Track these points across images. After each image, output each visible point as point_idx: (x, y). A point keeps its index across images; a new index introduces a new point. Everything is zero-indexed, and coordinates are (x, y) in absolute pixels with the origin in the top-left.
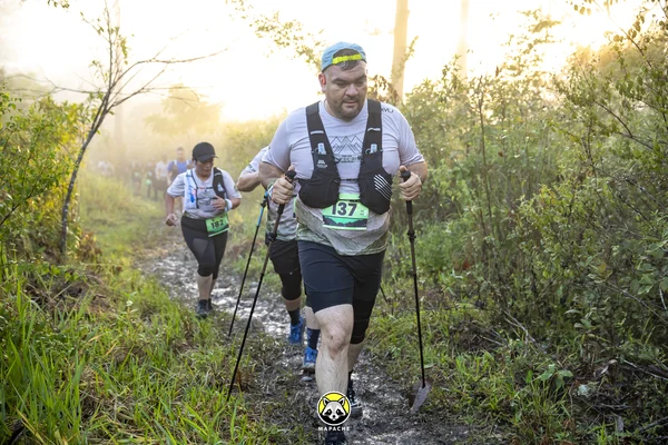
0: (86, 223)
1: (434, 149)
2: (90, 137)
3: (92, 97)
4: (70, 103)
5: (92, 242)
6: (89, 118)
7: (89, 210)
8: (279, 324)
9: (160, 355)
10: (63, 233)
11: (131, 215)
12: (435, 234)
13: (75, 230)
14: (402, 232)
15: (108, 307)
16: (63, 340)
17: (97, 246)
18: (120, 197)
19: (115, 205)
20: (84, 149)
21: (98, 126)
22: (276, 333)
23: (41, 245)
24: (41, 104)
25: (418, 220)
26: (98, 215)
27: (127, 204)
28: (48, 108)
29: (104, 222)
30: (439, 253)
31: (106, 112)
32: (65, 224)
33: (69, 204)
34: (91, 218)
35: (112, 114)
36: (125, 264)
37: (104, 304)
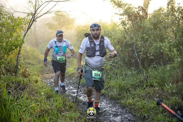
0: (24, 64)
2: (28, 30)
3: (29, 15)
4: (20, 18)
5: (26, 70)
7: (24, 59)
9: (55, 113)
11: (40, 61)
12: (162, 70)
16: (21, 106)
17: (28, 73)
18: (36, 54)
19: (34, 57)
20: (25, 35)
21: (31, 26)
23: (8, 71)
24: (9, 17)
25: (154, 64)
26: (27, 61)
27: (38, 57)
28: (11, 19)
29: (30, 64)
30: (164, 77)
31: (34, 21)
32: (17, 63)
33: (19, 56)
34: (25, 62)
35: (36, 21)
36: (38, 79)
37: (32, 94)
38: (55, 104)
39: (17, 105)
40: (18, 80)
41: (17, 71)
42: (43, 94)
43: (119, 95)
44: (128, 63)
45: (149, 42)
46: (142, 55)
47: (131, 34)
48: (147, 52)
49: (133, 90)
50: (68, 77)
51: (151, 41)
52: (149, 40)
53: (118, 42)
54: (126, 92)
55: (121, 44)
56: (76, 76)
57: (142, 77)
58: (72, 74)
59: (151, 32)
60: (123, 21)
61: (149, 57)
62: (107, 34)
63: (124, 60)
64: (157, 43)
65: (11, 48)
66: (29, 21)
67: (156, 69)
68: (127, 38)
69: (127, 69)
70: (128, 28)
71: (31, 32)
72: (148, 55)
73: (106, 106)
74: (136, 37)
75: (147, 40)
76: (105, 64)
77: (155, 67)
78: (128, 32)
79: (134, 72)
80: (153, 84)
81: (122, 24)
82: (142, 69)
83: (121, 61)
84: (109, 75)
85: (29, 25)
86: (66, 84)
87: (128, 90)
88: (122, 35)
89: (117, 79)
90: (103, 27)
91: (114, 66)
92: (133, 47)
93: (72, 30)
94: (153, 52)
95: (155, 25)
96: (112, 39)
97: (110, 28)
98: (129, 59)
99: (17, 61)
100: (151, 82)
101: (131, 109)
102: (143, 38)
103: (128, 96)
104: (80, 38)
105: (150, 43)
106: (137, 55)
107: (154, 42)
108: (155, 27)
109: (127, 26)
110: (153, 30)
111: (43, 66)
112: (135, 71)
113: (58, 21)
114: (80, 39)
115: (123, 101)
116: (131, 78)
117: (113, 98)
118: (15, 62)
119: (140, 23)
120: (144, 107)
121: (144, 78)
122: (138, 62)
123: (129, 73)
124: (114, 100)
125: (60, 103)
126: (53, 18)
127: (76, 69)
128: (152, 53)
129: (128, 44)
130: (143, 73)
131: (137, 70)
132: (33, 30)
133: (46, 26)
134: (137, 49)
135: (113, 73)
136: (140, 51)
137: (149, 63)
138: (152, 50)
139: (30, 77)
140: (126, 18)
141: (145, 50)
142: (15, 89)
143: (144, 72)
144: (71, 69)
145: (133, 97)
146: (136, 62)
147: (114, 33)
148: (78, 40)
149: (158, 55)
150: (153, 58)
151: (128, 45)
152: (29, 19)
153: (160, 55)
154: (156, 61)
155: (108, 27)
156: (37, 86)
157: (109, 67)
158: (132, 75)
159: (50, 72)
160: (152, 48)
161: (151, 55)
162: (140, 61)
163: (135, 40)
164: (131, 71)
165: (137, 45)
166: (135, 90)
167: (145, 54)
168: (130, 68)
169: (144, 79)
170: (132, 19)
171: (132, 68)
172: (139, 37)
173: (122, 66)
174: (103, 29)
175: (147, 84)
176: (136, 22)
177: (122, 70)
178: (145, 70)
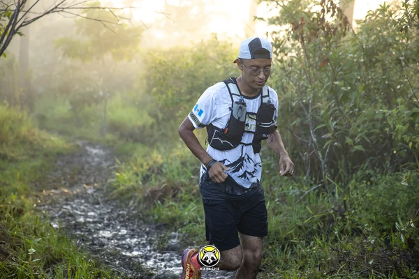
1: (389, 86)
11: (36, 150)
12: (388, 186)
14: (348, 182)
15: (7, 254)
18: (24, 130)
19: (17, 138)
21: (4, 47)
25: (367, 168)
27: (31, 138)
29: (4, 157)
30: (392, 208)
31: (13, 32)
35: (21, 35)
36: (26, 205)
37: (2, 252)
42: (32, 250)
45: (351, 102)
46: (330, 141)
47: (300, 79)
48: (346, 133)
49: (302, 245)
50: (115, 200)
51: (358, 100)
52: (353, 96)
54: (283, 249)
56: (139, 195)
57: (328, 205)
58: (128, 190)
59: (358, 75)
60: (277, 39)
61: (351, 146)
64: (375, 107)
67: (372, 183)
68: (290, 91)
69: (287, 181)
70: (292, 61)
72: (349, 140)
74: (313, 89)
75: (346, 97)
77: (368, 177)
78: (291, 72)
79: (306, 190)
80: (360, 227)
82: (329, 183)
83: (270, 156)
87: (286, 244)
90: (222, 54)
92: (305, 116)
93: (134, 61)
94: (361, 132)
95: (371, 55)
98: (294, 149)
100: (353, 222)
102: (334, 91)
103: (286, 261)
104: (154, 85)
105: (355, 106)
106: (315, 140)
107: (365, 103)
108: (371, 61)
109: (289, 55)
110: (364, 68)
111: (43, 165)
112: (311, 185)
113: (92, 35)
114: (155, 89)
116: (297, 208)
119: (327, 47)
121: (336, 209)
122: (320, 162)
123: (293, 191)
126: (78, 24)
127: (140, 175)
128: (359, 135)
129: (292, 108)
130: (333, 194)
131: (315, 183)
133: (57, 47)
134: (316, 122)
136: (326, 130)
137: (350, 164)
138: (358, 126)
140: (287, 30)
141: (338, 127)
143: (336, 191)
144: (125, 176)
146: (312, 161)
148: (149, 91)
149: (378, 141)
150: (363, 149)
151: (292, 111)
153: (384, 140)
154: (371, 158)
158: (303, 198)
160: (359, 121)
161: (357, 140)
162: (323, 159)
163: (312, 95)
164: (299, 187)
165: (317, 110)
167: (341, 135)
168: (297, 178)
169: (336, 211)
170: (302, 34)
171: (301, 177)
172: (322, 87)
173: (272, 169)
174: (221, 61)
175: (345, 225)
176: (315, 45)
177: (274, 182)
178: (338, 183)
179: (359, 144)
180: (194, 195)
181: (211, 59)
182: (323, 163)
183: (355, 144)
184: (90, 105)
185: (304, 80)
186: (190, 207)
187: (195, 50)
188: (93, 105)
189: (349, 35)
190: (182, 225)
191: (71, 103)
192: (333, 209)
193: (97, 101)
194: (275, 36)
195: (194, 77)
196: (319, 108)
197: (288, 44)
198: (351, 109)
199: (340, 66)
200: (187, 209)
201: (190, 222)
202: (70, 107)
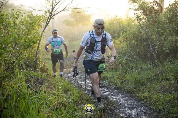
0: (43, 59)
2: (46, 27)
3: (46, 13)
4: (38, 15)
5: (45, 66)
6: (45, 20)
7: (43, 55)
8: (115, 97)
9: (72, 106)
10: (36, 62)
13: (39, 62)
15: (52, 89)
16: (39, 99)
17: (47, 68)
20: (43, 32)
21: (48, 23)
22: (114, 101)
23: (28, 66)
24: (28, 16)
25: (170, 58)
28: (30, 17)
29: (48, 59)
31: (51, 18)
32: (36, 59)
33: (37, 52)
34: (44, 58)
35: (53, 19)
37: (50, 88)
38: (72, 97)
39: (35, 98)
40: (36, 74)
41: (36, 66)
42: (60, 87)
43: (135, 88)
44: (143, 57)
45: (164, 36)
46: (157, 49)
47: (146, 28)
48: (163, 46)
49: (148, 84)
51: (167, 35)
52: (165, 34)
53: (133, 37)
54: (142, 86)
55: (136, 39)
57: (157, 71)
59: (166, 26)
60: (138, 15)
61: (165, 50)
62: (122, 29)
63: (139, 54)
64: (173, 37)
65: (29, 44)
66: (47, 18)
67: (172, 63)
68: (142, 33)
69: (142, 63)
70: (143, 22)
71: (49, 29)
72: (164, 49)
73: (122, 99)
74: (151, 32)
76: (121, 58)
77: (171, 61)
78: (143, 26)
79: (149, 66)
80: (169, 78)
81: (137, 19)
82: (157, 63)
83: (137, 55)
84: (124, 69)
85: (47, 23)
86: (83, 78)
87: (143, 84)
88: (136, 30)
89: (133, 72)
90: (119, 22)
91: (129, 60)
92: (148, 41)
93: (89, 26)
95: (171, 19)
96: (127, 34)
97: (125, 23)
98: (145, 53)
99: (36, 57)
100: (167, 76)
101: (146, 102)
102: (158, 32)
103: (143, 90)
105: (166, 37)
106: (152, 49)
107: (169, 36)
108: (171, 21)
109: (142, 21)
110: (168, 24)
112: (151, 65)
113: (75, 18)
115: (138, 95)
116: (146, 72)
117: (128, 92)
118: (34, 58)
119: (155, 17)
120: (159, 100)
121: (160, 72)
122: (154, 56)
123: (145, 67)
124: (129, 93)
125: (76, 97)
126: (70, 15)
129: (144, 39)
130: (159, 67)
131: (152, 64)
132: (51, 28)
133: (64, 23)
134: (152, 43)
135: (129, 67)
136: (156, 45)
137: (164, 57)
138: (167, 44)
139: (49, 72)
140: (141, 13)
141: (160, 44)
142: (34, 83)
145: (148, 90)
146: (151, 56)
147: (129, 28)
149: (174, 49)
150: (169, 51)
151: (143, 40)
152: (47, 16)
153: (176, 48)
154: (172, 54)
155: (123, 22)
156: (55, 80)
157: (124, 61)
158: (148, 69)
159: (67, 67)
160: (167, 42)
161: (167, 48)
162: (155, 55)
163: (150, 34)
164: (147, 65)
165: (152, 39)
166: (151, 84)
167: (161, 47)
168: (146, 62)
170: (146, 13)
171: (147, 62)
172: (154, 31)
173: (137, 60)
174: (118, 24)
175: (163, 77)
176: (151, 17)
177: (138, 64)
178: (160, 63)
179: (167, 50)
180: (111, 69)
181: (115, 24)
182: (155, 56)
183: (166, 50)
184: (75, 42)
185: (147, 29)
186: (110, 73)
187: (109, 21)
188: (76, 41)
189: (163, 13)
190: (107, 79)
191: (69, 41)
192: (159, 72)
193: (77, 40)
194: (137, 14)
195: (109, 30)
196: (153, 38)
197: (142, 17)
198: (165, 38)
199: (160, 23)
200: (109, 74)
201: (110, 78)
202: (68, 42)
